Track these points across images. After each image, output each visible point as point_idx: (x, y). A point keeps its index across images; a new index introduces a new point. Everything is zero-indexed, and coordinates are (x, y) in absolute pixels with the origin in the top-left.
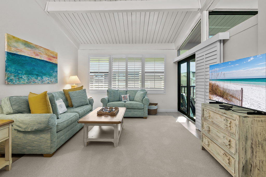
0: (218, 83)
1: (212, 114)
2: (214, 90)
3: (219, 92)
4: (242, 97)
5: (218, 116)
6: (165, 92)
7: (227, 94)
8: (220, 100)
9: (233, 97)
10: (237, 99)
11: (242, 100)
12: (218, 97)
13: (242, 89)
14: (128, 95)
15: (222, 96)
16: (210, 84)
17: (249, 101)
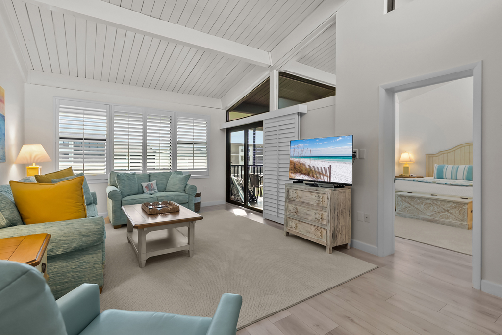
0: (302, 160)
1: (300, 193)
2: (296, 168)
3: (304, 170)
4: (330, 173)
5: (308, 194)
6: (208, 175)
7: (314, 172)
8: (306, 178)
9: (321, 174)
10: (326, 176)
11: (330, 176)
12: (302, 176)
13: (330, 166)
14: (154, 182)
15: (308, 175)
16: (291, 162)
17: (337, 177)
